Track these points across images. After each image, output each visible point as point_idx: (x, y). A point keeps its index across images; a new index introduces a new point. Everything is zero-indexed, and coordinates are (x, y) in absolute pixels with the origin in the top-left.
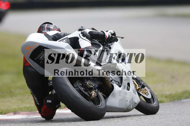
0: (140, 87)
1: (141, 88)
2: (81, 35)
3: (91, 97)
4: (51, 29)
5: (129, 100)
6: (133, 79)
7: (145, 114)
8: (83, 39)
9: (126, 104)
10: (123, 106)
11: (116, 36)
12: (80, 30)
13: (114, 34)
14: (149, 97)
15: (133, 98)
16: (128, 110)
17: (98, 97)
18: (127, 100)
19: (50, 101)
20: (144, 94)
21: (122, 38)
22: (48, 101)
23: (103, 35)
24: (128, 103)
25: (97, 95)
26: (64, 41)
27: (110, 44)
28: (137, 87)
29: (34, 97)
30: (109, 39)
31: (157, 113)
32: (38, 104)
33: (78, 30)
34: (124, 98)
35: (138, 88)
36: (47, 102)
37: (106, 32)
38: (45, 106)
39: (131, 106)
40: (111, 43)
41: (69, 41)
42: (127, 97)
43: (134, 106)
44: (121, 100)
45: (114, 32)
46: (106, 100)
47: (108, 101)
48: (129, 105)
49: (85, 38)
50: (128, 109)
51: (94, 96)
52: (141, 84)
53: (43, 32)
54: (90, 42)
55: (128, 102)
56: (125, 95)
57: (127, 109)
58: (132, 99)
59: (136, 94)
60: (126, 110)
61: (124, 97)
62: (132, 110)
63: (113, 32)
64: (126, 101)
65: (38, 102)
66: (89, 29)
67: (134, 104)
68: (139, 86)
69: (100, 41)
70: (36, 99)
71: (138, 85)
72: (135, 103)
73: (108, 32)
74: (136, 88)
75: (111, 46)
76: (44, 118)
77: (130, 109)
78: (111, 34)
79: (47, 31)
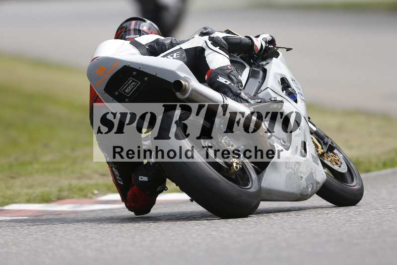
0: (325, 150)
1: (327, 152)
2: (209, 43)
3: (230, 169)
4: (143, 31)
5: (304, 177)
6: (311, 134)
7: (335, 204)
8: (213, 50)
9: (299, 186)
10: (293, 189)
11: (276, 46)
12: (203, 34)
13: (272, 42)
14: (343, 169)
15: (313, 172)
16: (303, 197)
17: (243, 169)
18: (302, 177)
19: (145, 179)
20: (334, 164)
21: (288, 50)
22: (142, 178)
23: (251, 44)
24: (303, 183)
25: (242, 166)
26: (175, 57)
27: (264, 63)
28: (318, 149)
29: (113, 168)
30: (262, 52)
31: (358, 204)
32: (122, 183)
33: (199, 33)
34: (295, 173)
35: (321, 151)
36: (140, 179)
37: (256, 37)
38: (135, 187)
39: (310, 189)
40: (265, 60)
41: (184, 55)
42: (300, 170)
43: (315, 188)
44: (289, 177)
45: (273, 37)
46: (260, 175)
47: (264, 179)
48: (305, 186)
49: (217, 49)
50: (303, 195)
51: (237, 168)
52: (326, 144)
53: (127, 37)
54: (228, 56)
55: (304, 180)
56: (297, 166)
57: (301, 194)
58: (311, 174)
59: (318, 165)
60: (300, 197)
61: (296, 170)
62: (310, 196)
63: (269, 38)
64: (299, 179)
65: (120, 179)
66: (221, 32)
67: (315, 185)
68: (322, 149)
69: (243, 56)
70: (116, 173)
71: (321, 145)
72: (318, 183)
73: (260, 39)
74: (317, 151)
75: (266, 67)
76: (132, 211)
77: (307, 195)
78: (266, 42)
79: (135, 36)
